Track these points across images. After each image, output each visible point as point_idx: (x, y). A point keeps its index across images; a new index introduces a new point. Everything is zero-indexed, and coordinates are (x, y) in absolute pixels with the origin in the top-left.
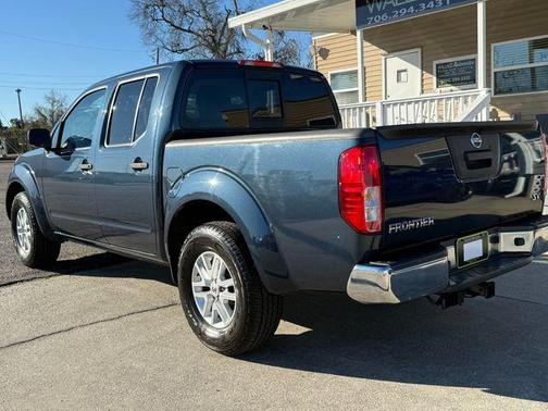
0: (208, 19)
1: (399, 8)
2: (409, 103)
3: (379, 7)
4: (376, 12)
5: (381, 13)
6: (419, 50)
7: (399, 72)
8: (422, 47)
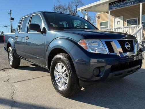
0: (70, 11)
1: (120, 5)
2: (120, 28)
3: (114, 5)
4: (114, 6)
5: (115, 6)
6: (123, 17)
7: (118, 22)
8: (124, 16)
